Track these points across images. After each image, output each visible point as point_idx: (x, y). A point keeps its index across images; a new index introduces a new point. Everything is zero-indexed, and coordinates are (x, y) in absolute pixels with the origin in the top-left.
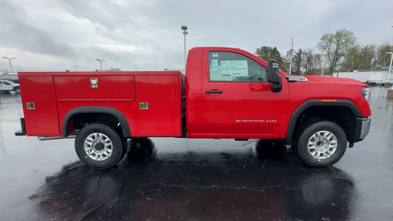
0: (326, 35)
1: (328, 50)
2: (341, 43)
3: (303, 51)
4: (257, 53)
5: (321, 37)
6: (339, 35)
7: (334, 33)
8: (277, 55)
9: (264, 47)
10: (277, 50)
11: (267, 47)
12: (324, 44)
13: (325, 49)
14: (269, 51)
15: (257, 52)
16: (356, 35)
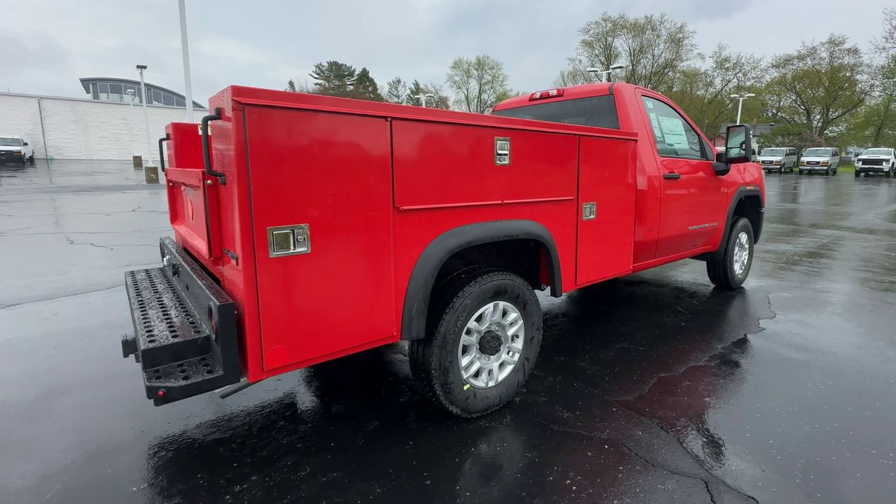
0: (460, 61)
1: (466, 92)
2: (486, 81)
3: (422, 86)
4: (317, 76)
5: (451, 62)
6: (480, 64)
7: (474, 60)
8: (370, 89)
9: (335, 63)
10: (371, 75)
11: (342, 65)
12: (457, 79)
13: (460, 88)
14: (347, 75)
15: (318, 74)
16: (506, 70)
